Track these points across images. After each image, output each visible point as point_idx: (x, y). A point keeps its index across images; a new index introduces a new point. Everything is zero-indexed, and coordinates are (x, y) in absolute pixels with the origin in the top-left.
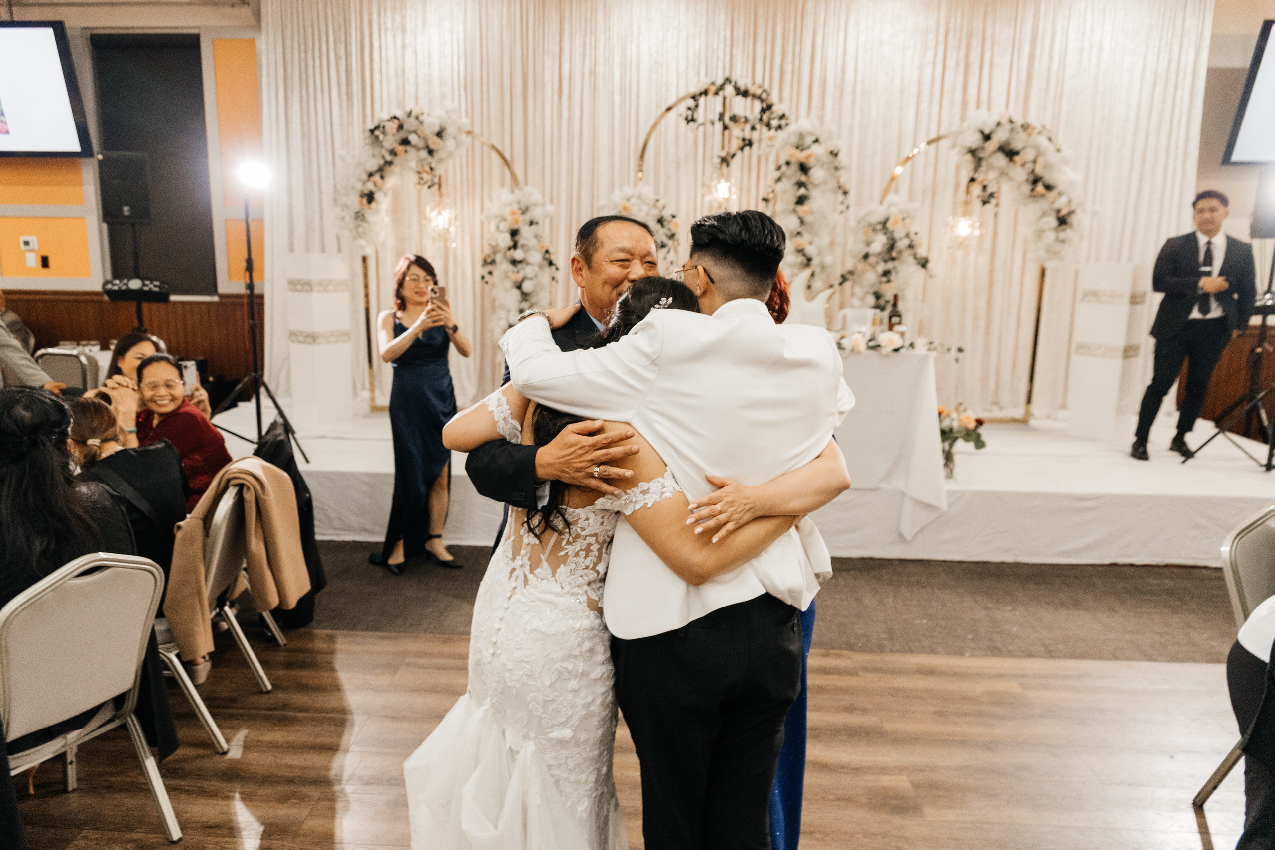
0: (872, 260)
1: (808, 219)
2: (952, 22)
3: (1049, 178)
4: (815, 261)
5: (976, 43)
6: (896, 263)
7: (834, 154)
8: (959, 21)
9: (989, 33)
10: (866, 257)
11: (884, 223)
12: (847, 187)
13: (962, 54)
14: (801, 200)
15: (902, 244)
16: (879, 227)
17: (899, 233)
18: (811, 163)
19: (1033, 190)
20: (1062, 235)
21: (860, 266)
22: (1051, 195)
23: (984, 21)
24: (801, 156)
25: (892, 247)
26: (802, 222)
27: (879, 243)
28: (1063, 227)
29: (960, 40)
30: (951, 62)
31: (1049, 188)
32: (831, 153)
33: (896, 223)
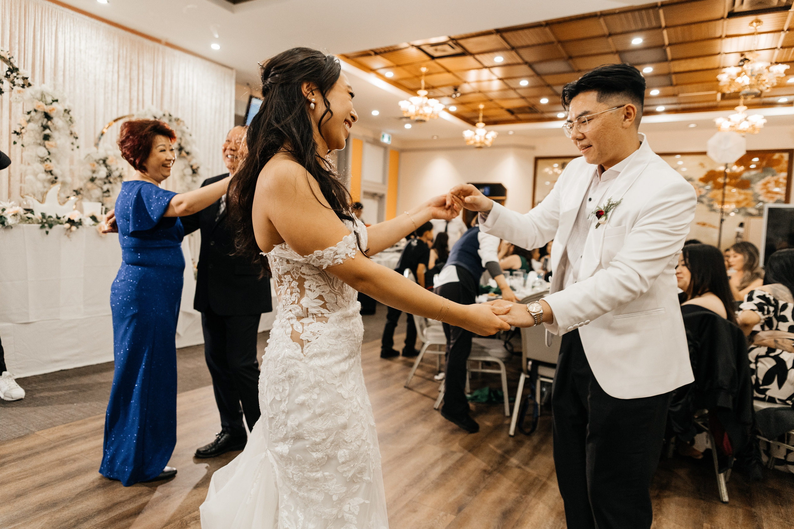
0: (98, 182)
1: (52, 150)
2: (121, 52)
3: (188, 149)
4: (60, 179)
5: (135, 67)
6: (113, 185)
7: (67, 111)
8: (125, 52)
9: (141, 65)
10: (92, 180)
11: (104, 161)
12: (78, 134)
13: (128, 71)
14: (47, 137)
15: (116, 174)
16: (101, 162)
17: (113, 168)
18: (52, 114)
19: (180, 154)
20: (195, 179)
21: (90, 185)
22: (189, 157)
23: (138, 57)
24: (47, 109)
25: (109, 176)
26: (49, 153)
27: (102, 172)
28: (195, 175)
29: (126, 63)
30: (122, 74)
31: (188, 153)
32: (65, 110)
33: (112, 161)
